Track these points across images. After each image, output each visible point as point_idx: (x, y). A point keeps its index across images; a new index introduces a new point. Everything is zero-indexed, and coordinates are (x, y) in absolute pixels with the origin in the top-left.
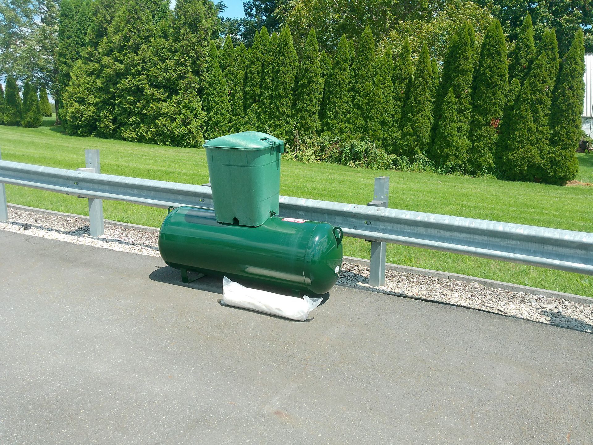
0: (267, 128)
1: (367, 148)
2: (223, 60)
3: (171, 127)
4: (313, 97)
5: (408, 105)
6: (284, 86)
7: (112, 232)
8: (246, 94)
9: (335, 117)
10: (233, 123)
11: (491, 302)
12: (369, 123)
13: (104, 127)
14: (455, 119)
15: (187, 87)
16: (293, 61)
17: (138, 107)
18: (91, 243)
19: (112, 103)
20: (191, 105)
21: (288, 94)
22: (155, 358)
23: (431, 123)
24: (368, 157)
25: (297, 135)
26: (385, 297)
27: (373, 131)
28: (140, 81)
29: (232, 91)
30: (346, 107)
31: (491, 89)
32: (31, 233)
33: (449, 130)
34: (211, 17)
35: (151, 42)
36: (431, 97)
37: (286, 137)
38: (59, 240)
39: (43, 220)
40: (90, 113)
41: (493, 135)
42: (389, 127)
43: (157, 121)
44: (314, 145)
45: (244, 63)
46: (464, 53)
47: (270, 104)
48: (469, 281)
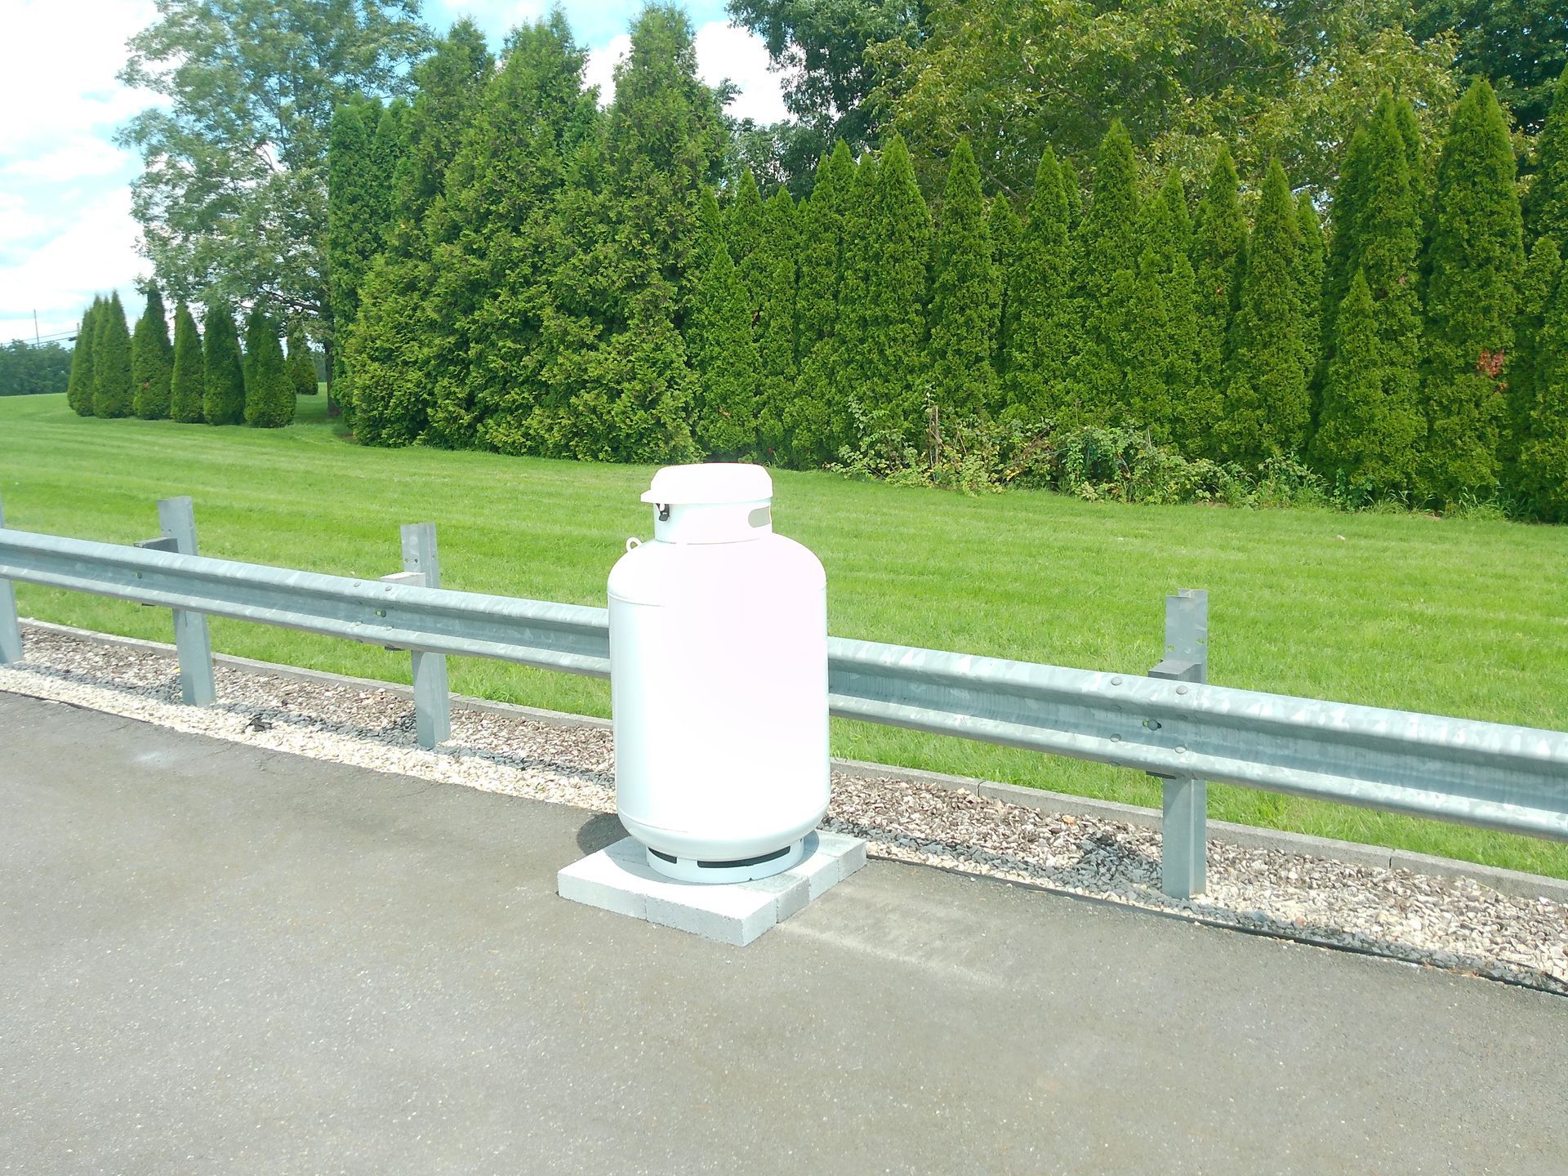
0: (854, 405)
1: (1131, 446)
2: (737, 234)
3: (609, 412)
4: (975, 316)
5: (1238, 325)
6: (894, 291)
7: (471, 731)
8: (797, 317)
9: (1036, 366)
10: (765, 396)
11: (1521, 947)
12: (1129, 376)
13: (446, 419)
14: (1377, 357)
15: (648, 310)
16: (919, 225)
17: (525, 367)
18: (418, 768)
19: (463, 360)
20: (659, 355)
21: (907, 313)
22: (590, 1143)
23: (1306, 371)
24: (1132, 470)
25: (934, 420)
26: (1210, 938)
27: (1145, 400)
28: (530, 299)
29: (761, 313)
30: (1064, 338)
31: (1474, 271)
32: (272, 740)
33: (1358, 388)
34: (704, 128)
35: (553, 201)
36: (1302, 301)
37: (906, 424)
38: (341, 758)
39: (300, 700)
40: (409, 385)
41: (1488, 397)
42: (1189, 387)
43: (573, 400)
44: (981, 443)
45: (789, 238)
46: (1388, 178)
47: (862, 341)
48: (1451, 875)
